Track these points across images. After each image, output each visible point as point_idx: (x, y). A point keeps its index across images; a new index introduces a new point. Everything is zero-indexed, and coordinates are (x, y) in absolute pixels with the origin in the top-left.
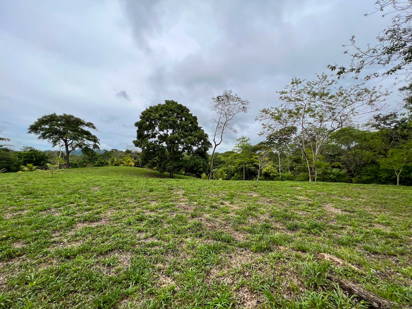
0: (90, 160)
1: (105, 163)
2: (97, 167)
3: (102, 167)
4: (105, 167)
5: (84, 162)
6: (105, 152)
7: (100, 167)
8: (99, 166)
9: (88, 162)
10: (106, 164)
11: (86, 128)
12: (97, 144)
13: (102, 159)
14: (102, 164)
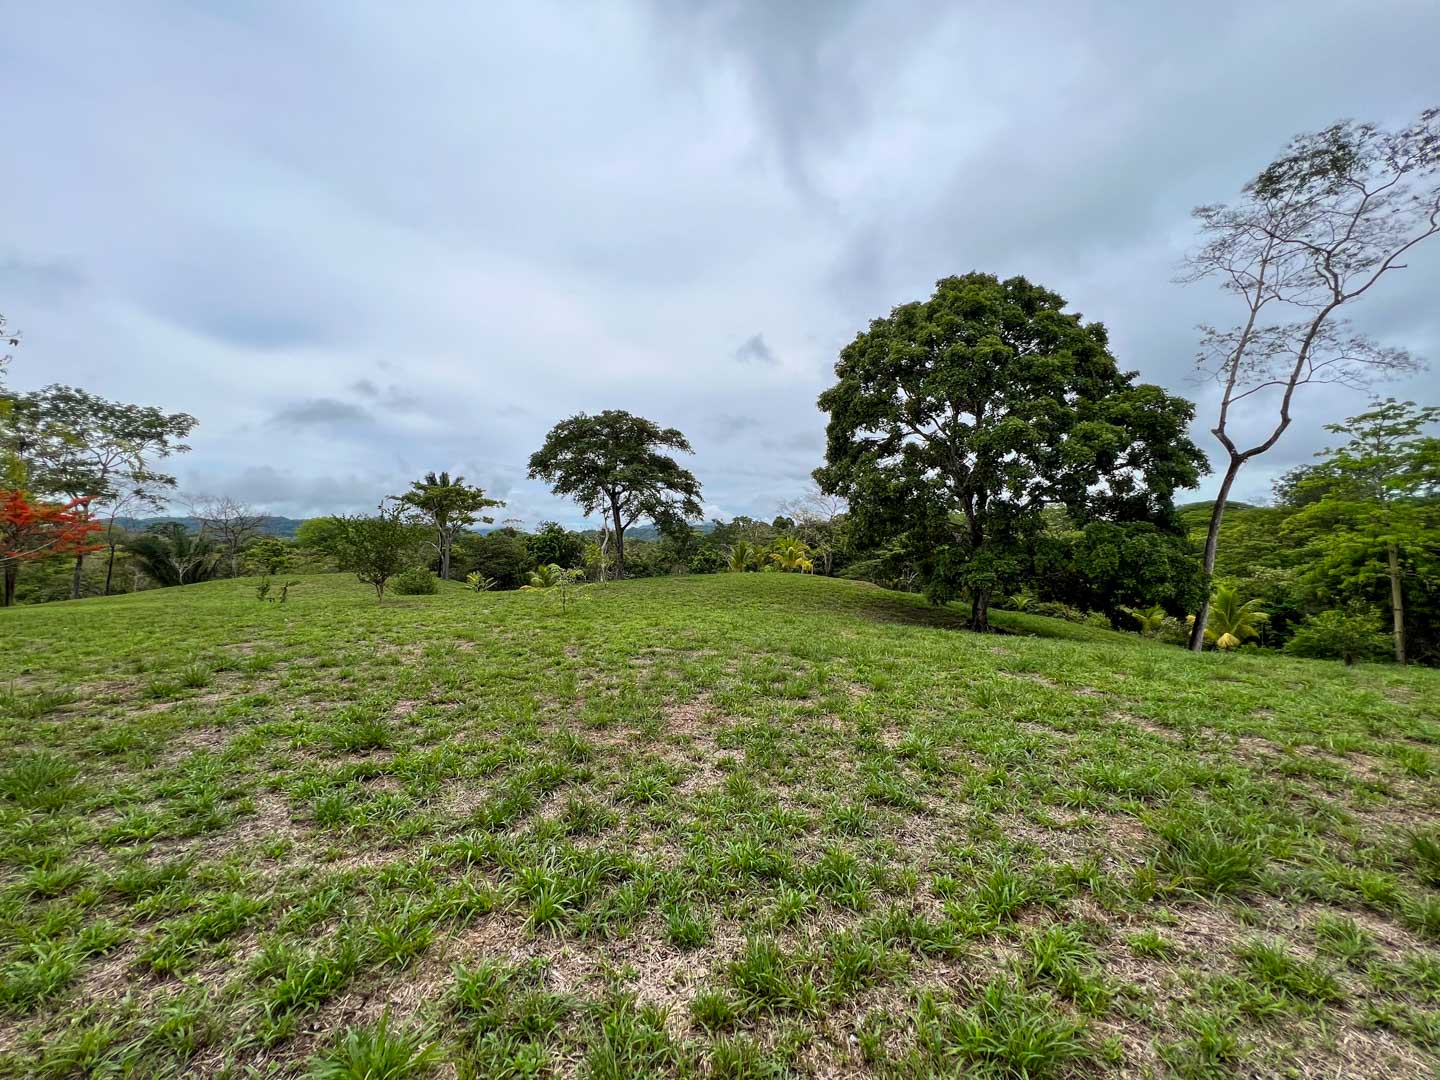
0: (678, 553)
1: (719, 562)
2: (698, 577)
3: (711, 576)
4: (719, 574)
5: (663, 560)
6: (717, 529)
7: (704, 577)
8: (701, 571)
9: (676, 560)
10: (722, 565)
11: (662, 450)
12: (694, 498)
13: (709, 549)
14: (710, 566)
